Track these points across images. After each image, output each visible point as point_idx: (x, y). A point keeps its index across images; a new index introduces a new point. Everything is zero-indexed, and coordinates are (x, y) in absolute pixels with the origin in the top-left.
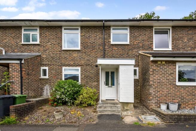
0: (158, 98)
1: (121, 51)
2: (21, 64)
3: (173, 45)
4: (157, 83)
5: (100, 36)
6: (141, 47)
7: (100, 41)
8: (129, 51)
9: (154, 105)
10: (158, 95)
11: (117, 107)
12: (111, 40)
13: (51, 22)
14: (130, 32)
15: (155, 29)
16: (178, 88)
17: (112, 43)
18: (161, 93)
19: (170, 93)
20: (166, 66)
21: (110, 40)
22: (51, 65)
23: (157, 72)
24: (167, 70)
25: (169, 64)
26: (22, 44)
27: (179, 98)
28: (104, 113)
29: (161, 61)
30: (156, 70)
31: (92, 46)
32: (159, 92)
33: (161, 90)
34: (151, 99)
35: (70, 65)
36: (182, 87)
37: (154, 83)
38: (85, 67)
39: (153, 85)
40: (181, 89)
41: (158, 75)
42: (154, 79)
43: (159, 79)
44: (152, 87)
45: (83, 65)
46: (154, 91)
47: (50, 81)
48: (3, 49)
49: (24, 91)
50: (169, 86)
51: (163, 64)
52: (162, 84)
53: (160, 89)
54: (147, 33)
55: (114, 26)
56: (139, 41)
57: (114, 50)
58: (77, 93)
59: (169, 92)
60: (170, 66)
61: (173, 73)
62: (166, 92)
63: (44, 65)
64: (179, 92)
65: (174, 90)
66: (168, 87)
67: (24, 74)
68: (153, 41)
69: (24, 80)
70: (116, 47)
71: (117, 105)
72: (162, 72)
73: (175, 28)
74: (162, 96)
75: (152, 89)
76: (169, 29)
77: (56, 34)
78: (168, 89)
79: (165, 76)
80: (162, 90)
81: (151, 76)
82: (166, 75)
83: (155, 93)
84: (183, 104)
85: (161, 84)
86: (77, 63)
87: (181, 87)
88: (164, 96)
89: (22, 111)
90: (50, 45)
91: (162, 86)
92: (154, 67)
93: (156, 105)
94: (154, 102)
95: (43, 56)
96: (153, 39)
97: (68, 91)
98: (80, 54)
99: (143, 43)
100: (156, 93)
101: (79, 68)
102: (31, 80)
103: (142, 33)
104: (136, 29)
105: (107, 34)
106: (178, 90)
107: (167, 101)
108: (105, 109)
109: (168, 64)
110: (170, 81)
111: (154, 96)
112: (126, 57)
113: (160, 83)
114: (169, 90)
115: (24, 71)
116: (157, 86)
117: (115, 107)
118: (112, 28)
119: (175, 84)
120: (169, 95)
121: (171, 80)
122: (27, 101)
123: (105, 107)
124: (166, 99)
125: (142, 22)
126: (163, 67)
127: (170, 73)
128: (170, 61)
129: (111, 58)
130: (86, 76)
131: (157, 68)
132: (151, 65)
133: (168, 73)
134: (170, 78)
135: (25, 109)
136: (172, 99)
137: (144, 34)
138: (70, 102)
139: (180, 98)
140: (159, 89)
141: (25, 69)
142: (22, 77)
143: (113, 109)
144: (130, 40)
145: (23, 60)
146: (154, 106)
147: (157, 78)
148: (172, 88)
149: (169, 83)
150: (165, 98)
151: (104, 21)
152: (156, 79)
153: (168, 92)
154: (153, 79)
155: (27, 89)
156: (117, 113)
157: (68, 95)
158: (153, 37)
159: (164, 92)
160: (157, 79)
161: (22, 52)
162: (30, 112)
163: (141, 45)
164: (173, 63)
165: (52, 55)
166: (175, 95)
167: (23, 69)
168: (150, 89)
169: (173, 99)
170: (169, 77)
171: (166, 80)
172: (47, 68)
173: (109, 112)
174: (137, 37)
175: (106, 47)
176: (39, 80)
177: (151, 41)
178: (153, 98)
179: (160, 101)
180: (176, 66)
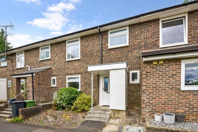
0: (152, 106)
1: (119, 54)
2: (33, 76)
3: (190, 36)
4: (152, 87)
5: (98, 42)
6: (143, 47)
7: (98, 48)
8: (128, 53)
9: (147, 114)
10: (154, 102)
11: (106, 114)
12: (109, 45)
13: (57, 39)
14: (129, 32)
15: (162, 22)
16: (184, 94)
17: (110, 47)
18: (158, 101)
19: (170, 101)
20: (165, 66)
21: (107, 45)
22: (58, 75)
23: (151, 74)
24: (167, 71)
25: (170, 63)
26: (40, 61)
27: (185, 107)
28: (90, 120)
29: (158, 61)
30: (150, 72)
31: (91, 54)
32: (155, 99)
33: (157, 97)
34: (144, 107)
35: (72, 74)
36: (192, 93)
37: (148, 88)
38: (84, 75)
39: (147, 91)
40: (188, 95)
41: (153, 78)
42: (148, 84)
43: (155, 84)
44: (146, 93)
45: (82, 73)
46: (147, 98)
47: (58, 89)
48: (28, 66)
49: (35, 97)
50: (169, 91)
51: (160, 64)
52: (160, 89)
53: (156, 95)
54: (151, 29)
55: (112, 29)
56: (141, 40)
57: (112, 54)
58: (74, 99)
59: (169, 99)
60: (171, 65)
61: (177, 75)
62: (165, 99)
63: (53, 75)
64: (186, 99)
65: (177, 97)
66: (168, 93)
67: (35, 84)
68: (159, 37)
69: (35, 89)
70: (113, 51)
71: (108, 111)
72: (159, 74)
73: (194, 14)
74: (159, 104)
75: (145, 96)
76: (185, 17)
77: (62, 49)
78: (167, 95)
79: (163, 79)
80: (159, 97)
81: (144, 80)
82: (166, 77)
83: (149, 100)
84: (192, 115)
85: (157, 89)
86: (78, 72)
87: (189, 93)
88: (161, 104)
89: (29, 113)
90: (58, 58)
91: (158, 91)
92: (148, 69)
93: (150, 115)
94: (148, 111)
95: (53, 68)
96: (159, 34)
97: (65, 98)
98: (80, 63)
99: (145, 41)
100: (151, 100)
101: (79, 76)
102: (41, 89)
103: (145, 30)
104: (137, 27)
105: (104, 40)
106: (185, 97)
107: (166, 110)
108: (94, 116)
109: (167, 63)
110: (171, 85)
111: (147, 104)
112: (125, 60)
113: (156, 87)
114: (170, 97)
115: (35, 82)
116: (152, 91)
117: (103, 114)
118: (109, 32)
119: (180, 89)
120: (169, 103)
121: (173, 83)
122: (37, 105)
123: (94, 114)
124: (165, 108)
125: (141, 17)
126: (160, 68)
127: (172, 75)
128: (170, 59)
129: (108, 63)
130: (85, 83)
131: (152, 70)
132: (144, 67)
133: (167, 75)
134: (171, 81)
135: (31, 112)
136: (174, 109)
137: (147, 31)
138: (68, 107)
139: (187, 107)
140: (154, 95)
141: (36, 81)
142: (33, 87)
143: (101, 116)
144: (129, 41)
145: (34, 74)
146: (148, 116)
147: (151, 82)
148: (174, 94)
149: (169, 87)
150: (163, 106)
151: (99, 28)
152: (150, 84)
153: (167, 99)
154: (146, 84)
155: (38, 96)
156: (103, 120)
157: (66, 101)
158: (159, 31)
159: (162, 99)
160: (152, 84)
161: (40, 67)
162: (36, 114)
163: (143, 44)
164: (175, 61)
165: (59, 67)
166: (178, 103)
167: (34, 81)
168: (143, 96)
169: (176, 109)
170: (169, 79)
171: (165, 83)
172: (55, 78)
173: (95, 118)
174: (138, 35)
175: (104, 53)
176: (50, 88)
177: (156, 38)
178: (146, 106)
179: (155, 110)
180: (180, 64)
